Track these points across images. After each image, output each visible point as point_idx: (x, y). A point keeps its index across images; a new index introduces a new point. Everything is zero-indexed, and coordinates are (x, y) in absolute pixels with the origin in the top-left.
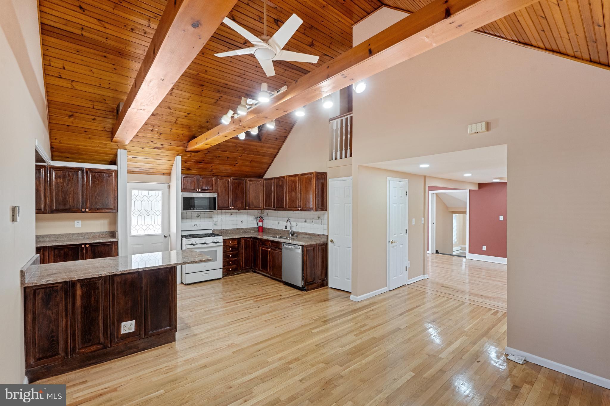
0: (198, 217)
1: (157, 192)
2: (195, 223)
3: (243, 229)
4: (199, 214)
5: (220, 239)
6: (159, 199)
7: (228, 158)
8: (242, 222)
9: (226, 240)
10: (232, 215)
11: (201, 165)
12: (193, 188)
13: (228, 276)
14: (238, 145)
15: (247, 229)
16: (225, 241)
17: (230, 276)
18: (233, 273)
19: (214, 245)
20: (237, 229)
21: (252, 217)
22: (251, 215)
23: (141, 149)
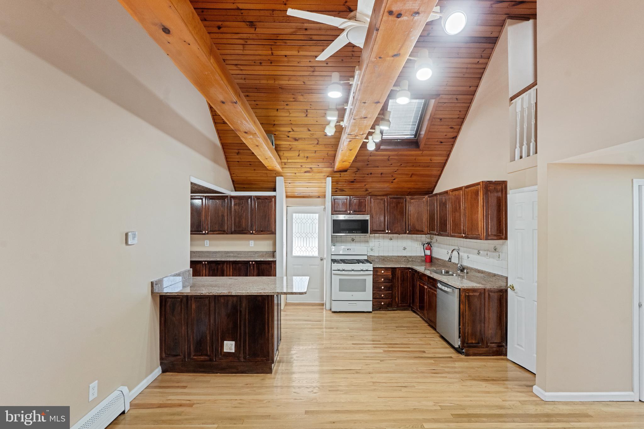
0: (353, 241)
1: (314, 215)
2: (349, 247)
3: (406, 257)
4: (354, 238)
5: (370, 267)
6: (317, 221)
7: (381, 174)
8: (405, 249)
9: (377, 269)
10: (392, 239)
11: (354, 184)
12: (344, 210)
13: (381, 311)
14: (390, 157)
15: (410, 257)
16: (375, 270)
17: (383, 311)
18: (387, 308)
19: (362, 273)
20: (398, 256)
21: (418, 243)
22: (417, 240)
23: (294, 174)
